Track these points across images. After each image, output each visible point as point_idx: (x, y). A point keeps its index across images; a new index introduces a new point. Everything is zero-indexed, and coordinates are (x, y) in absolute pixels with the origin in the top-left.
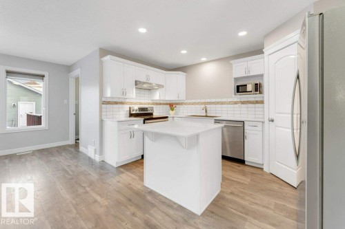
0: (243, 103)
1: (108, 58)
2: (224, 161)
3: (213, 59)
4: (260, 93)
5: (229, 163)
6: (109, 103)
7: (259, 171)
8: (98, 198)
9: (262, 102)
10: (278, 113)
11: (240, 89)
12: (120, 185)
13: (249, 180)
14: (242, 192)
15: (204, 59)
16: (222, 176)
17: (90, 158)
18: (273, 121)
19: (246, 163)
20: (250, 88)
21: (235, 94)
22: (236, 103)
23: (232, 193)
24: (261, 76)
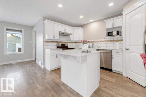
0: (111, 41)
1: (46, 21)
2: (101, 69)
3: (96, 20)
4: (120, 35)
5: (104, 71)
6: (47, 42)
7: (120, 76)
8: (38, 86)
9: (122, 40)
10: (131, 45)
11: (109, 34)
12: (50, 80)
13: (115, 80)
14: (111, 87)
15: (91, 21)
16: (100, 77)
17: (39, 66)
18: (128, 49)
19: (113, 71)
20: (114, 33)
21: (107, 37)
22: (107, 41)
23: (105, 87)
24: (121, 27)
